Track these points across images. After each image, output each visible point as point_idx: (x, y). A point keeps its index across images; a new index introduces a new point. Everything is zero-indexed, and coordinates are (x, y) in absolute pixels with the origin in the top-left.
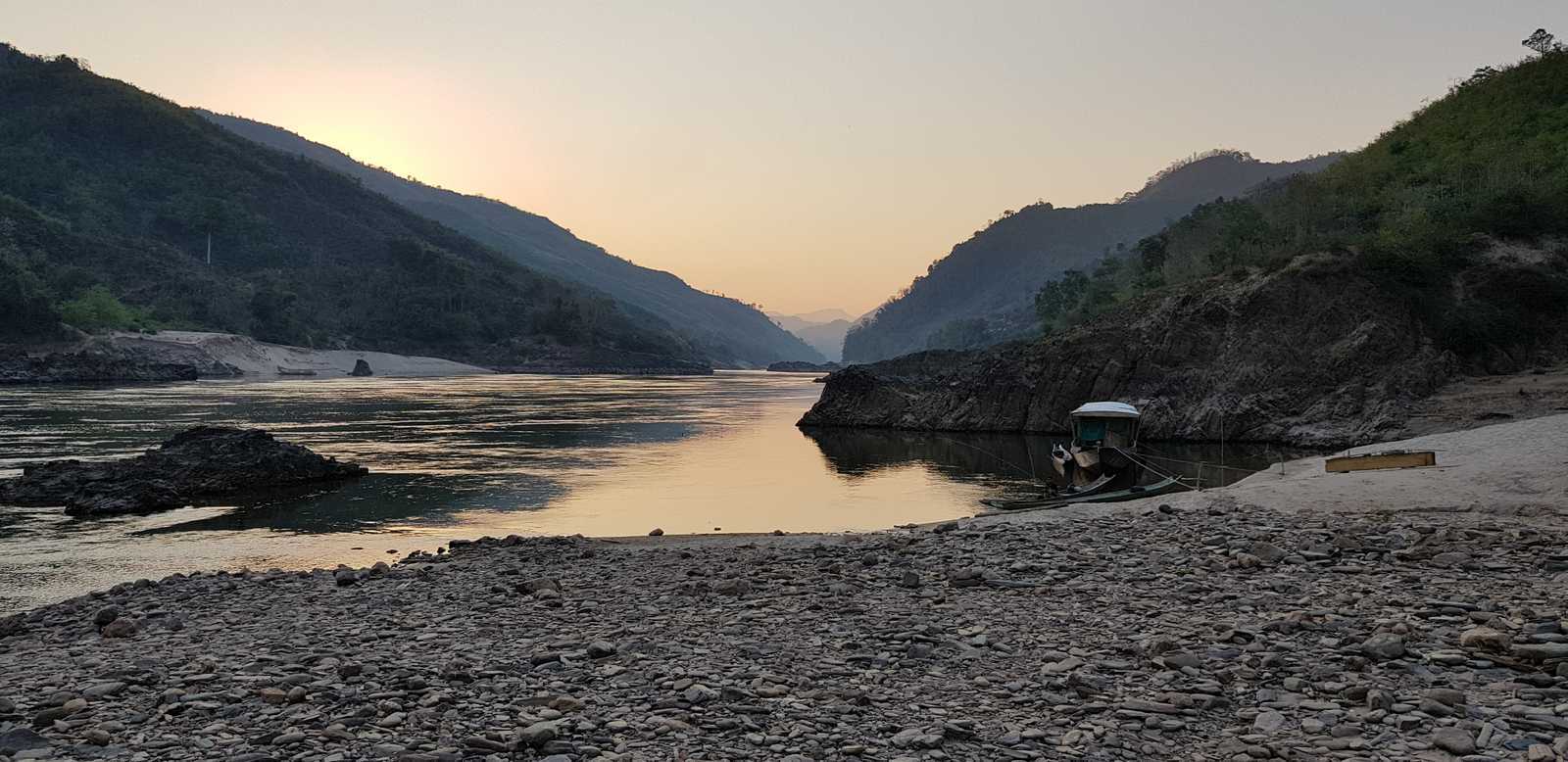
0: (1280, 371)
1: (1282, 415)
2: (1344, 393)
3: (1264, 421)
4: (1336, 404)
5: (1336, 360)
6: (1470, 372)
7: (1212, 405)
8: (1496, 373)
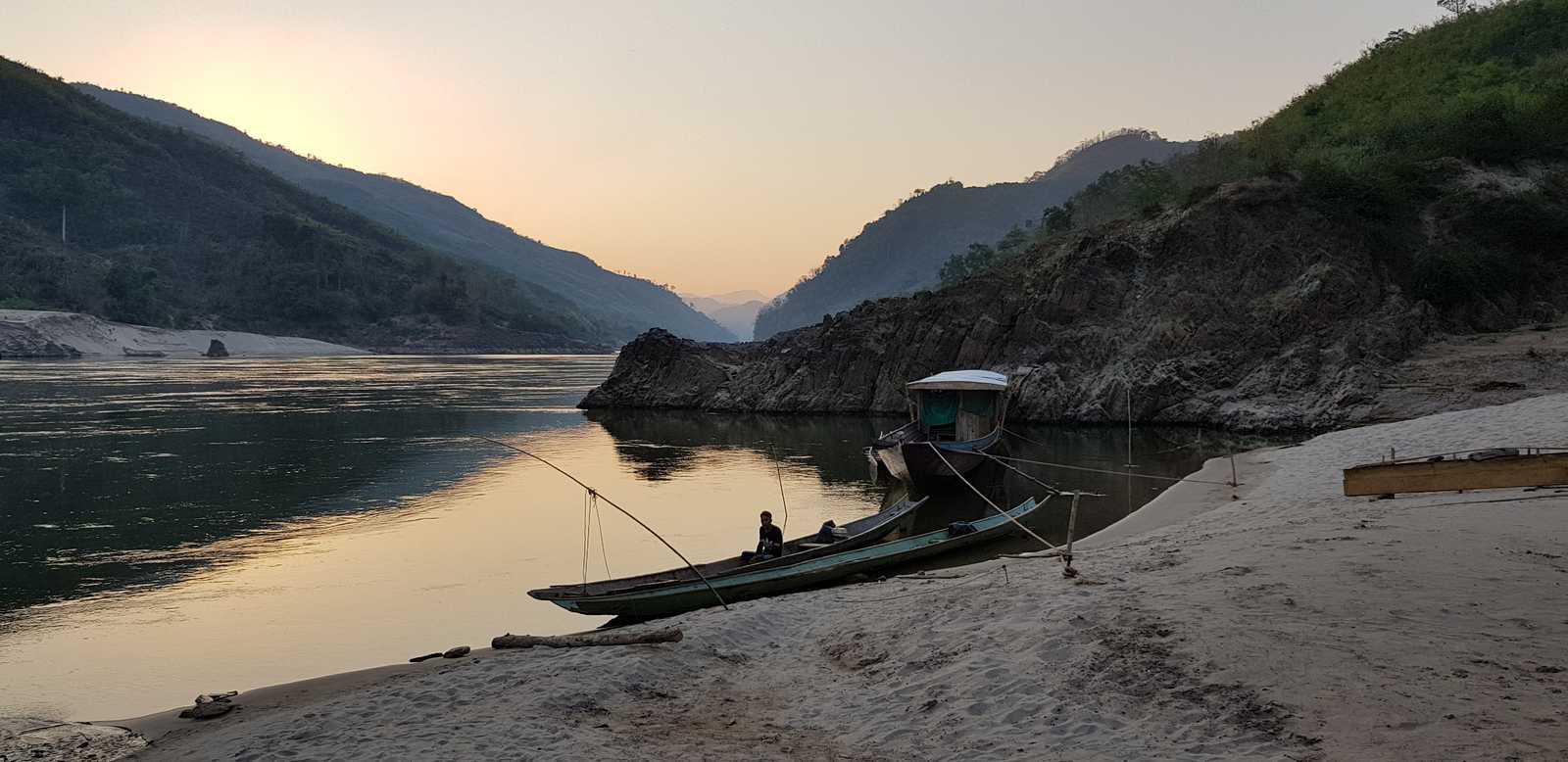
0: (1206, 329)
1: (1210, 387)
2: (1293, 356)
3: (1186, 395)
4: (1282, 370)
5: (1280, 313)
6: (1452, 329)
7: (1116, 374)
8: (1488, 330)
